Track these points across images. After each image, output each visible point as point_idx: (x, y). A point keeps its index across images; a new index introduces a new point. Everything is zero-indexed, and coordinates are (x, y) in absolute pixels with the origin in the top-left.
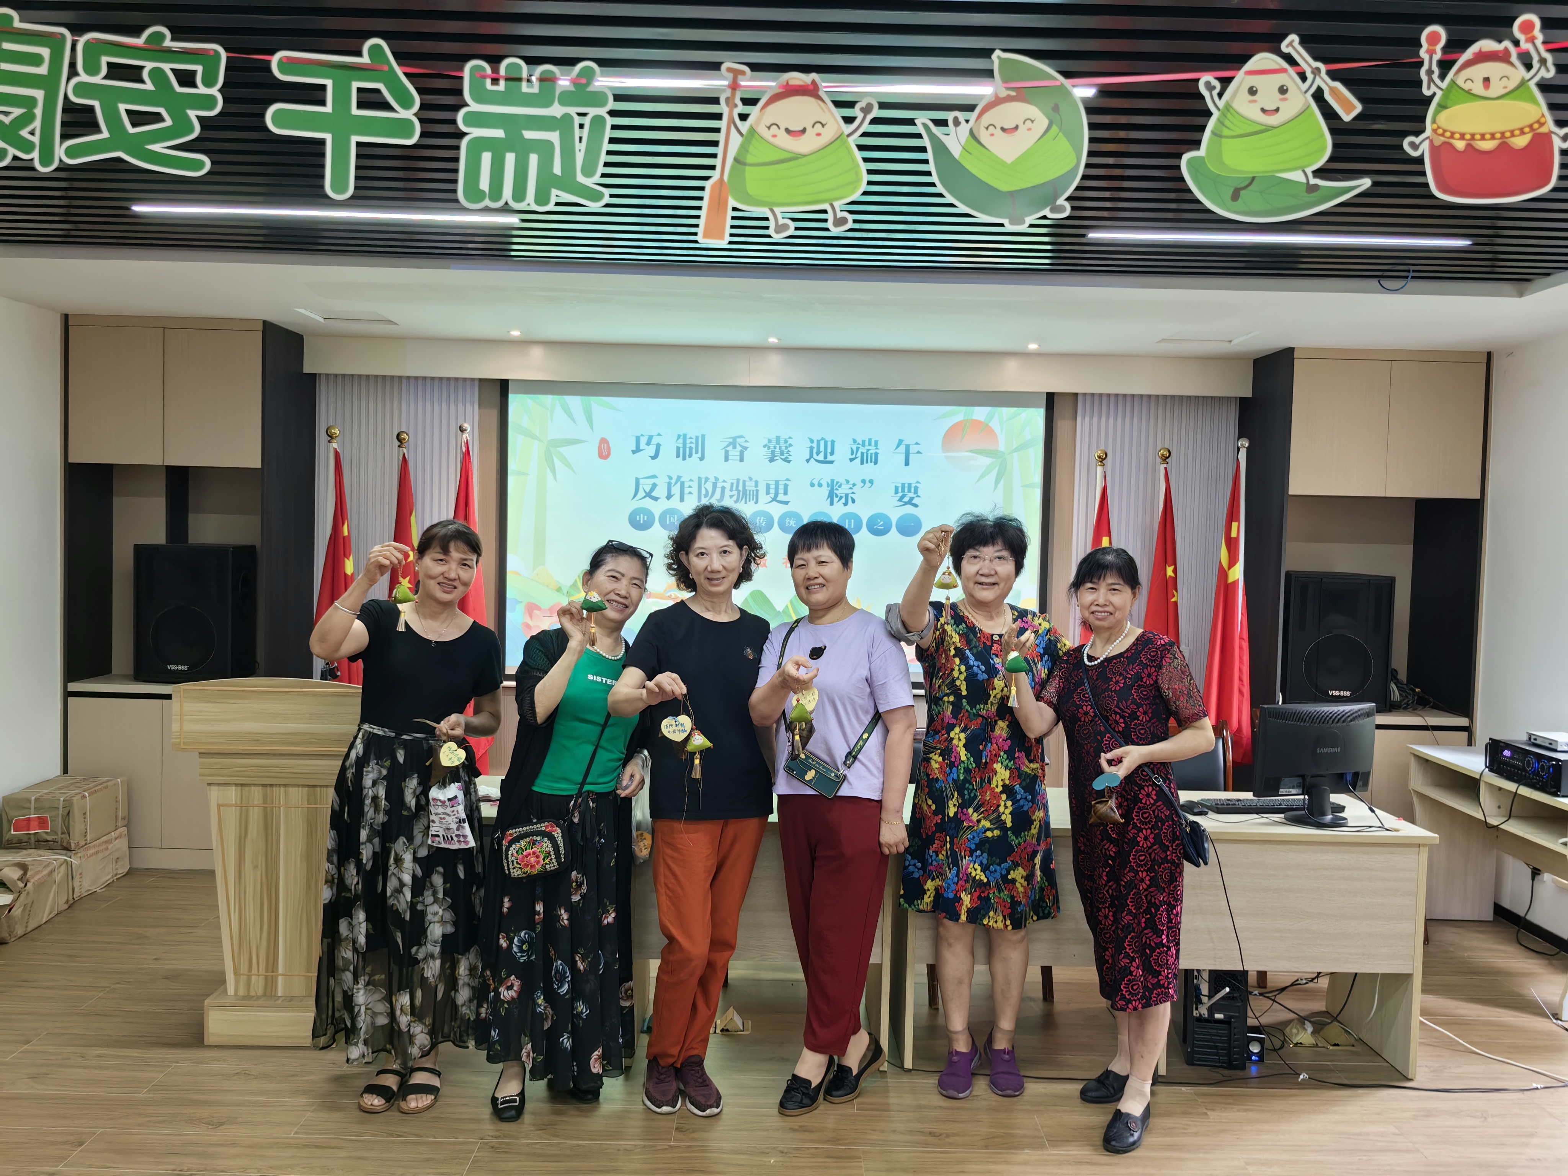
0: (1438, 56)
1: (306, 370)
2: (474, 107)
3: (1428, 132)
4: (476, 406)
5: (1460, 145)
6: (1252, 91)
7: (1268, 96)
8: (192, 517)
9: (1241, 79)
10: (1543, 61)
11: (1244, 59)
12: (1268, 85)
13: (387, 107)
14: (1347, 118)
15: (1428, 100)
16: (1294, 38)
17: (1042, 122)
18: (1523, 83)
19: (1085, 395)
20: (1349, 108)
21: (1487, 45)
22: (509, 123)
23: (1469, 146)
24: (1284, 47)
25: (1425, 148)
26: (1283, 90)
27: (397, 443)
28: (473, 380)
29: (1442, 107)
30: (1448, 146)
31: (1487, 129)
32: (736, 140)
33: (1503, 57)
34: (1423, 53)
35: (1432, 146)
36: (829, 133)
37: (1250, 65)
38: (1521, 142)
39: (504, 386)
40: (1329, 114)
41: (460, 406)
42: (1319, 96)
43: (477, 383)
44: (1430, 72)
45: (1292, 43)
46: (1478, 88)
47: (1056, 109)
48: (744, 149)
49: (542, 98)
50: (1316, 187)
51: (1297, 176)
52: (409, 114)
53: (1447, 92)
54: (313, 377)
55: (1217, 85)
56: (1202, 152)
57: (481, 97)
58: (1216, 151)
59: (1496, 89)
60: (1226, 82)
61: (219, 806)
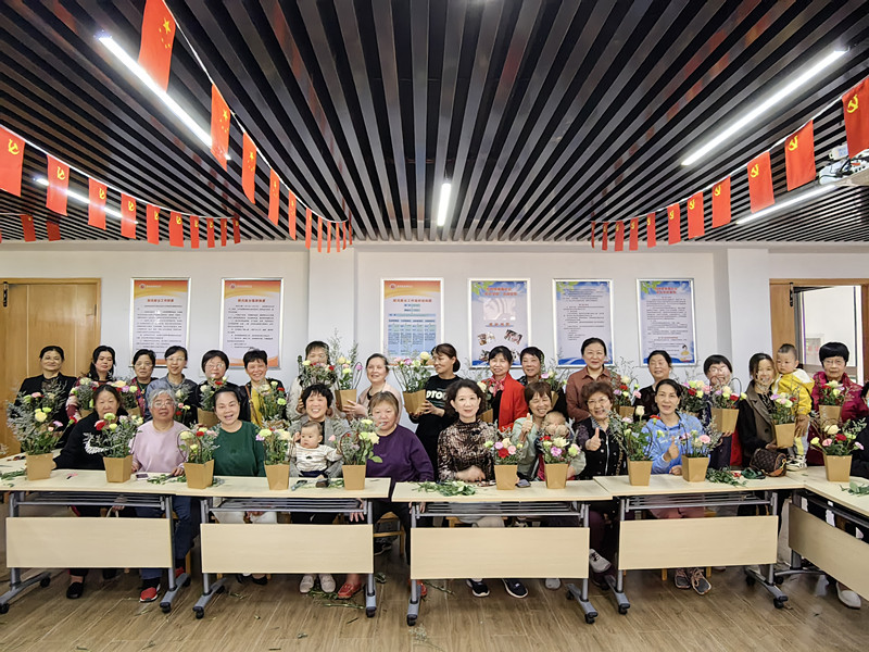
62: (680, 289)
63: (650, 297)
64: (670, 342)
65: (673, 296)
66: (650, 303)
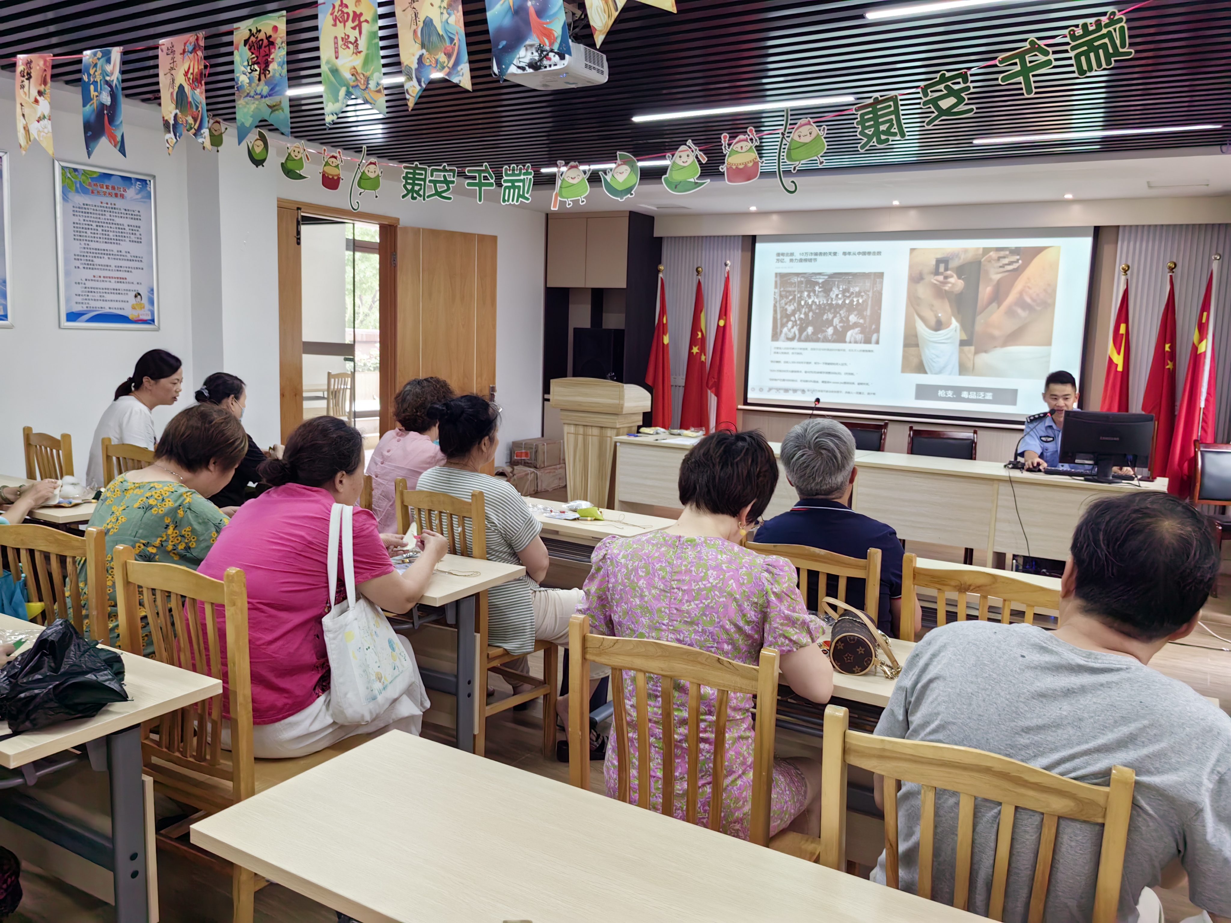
0: (727, 142)
1: (656, 234)
2: (505, 178)
3: (726, 164)
4: (740, 251)
5: (734, 167)
6: (680, 157)
7: (684, 158)
8: (604, 315)
9: (677, 154)
10: (756, 140)
11: (677, 149)
12: (684, 155)
13: (488, 179)
14: (704, 162)
15: (725, 156)
16: (690, 141)
17: (629, 170)
18: (751, 147)
19: (1125, 226)
20: (704, 159)
21: (741, 137)
22: (512, 181)
23: (737, 168)
24: (688, 143)
25: (725, 169)
26: (688, 156)
27: (696, 273)
28: (739, 236)
29: (729, 156)
30: (731, 167)
31: (741, 162)
32: (560, 182)
33: (746, 140)
34: (723, 142)
35: (727, 169)
36: (580, 178)
37: (679, 150)
38: (750, 165)
39: (753, 239)
40: (699, 161)
41: (728, 251)
42: (697, 157)
43: (741, 238)
44: (725, 147)
45: (689, 142)
46: (739, 150)
47: (632, 166)
48: (562, 183)
49: (519, 175)
50: (697, 183)
51: (692, 180)
52: (492, 181)
53: (730, 152)
54: (660, 239)
55: (671, 156)
56: (667, 175)
57: (507, 175)
58: (671, 175)
59: (744, 149)
60: (673, 155)
61: (568, 433)
62: (131, 192)
63: (80, 199)
64: (113, 285)
65: (119, 203)
66: (78, 210)
